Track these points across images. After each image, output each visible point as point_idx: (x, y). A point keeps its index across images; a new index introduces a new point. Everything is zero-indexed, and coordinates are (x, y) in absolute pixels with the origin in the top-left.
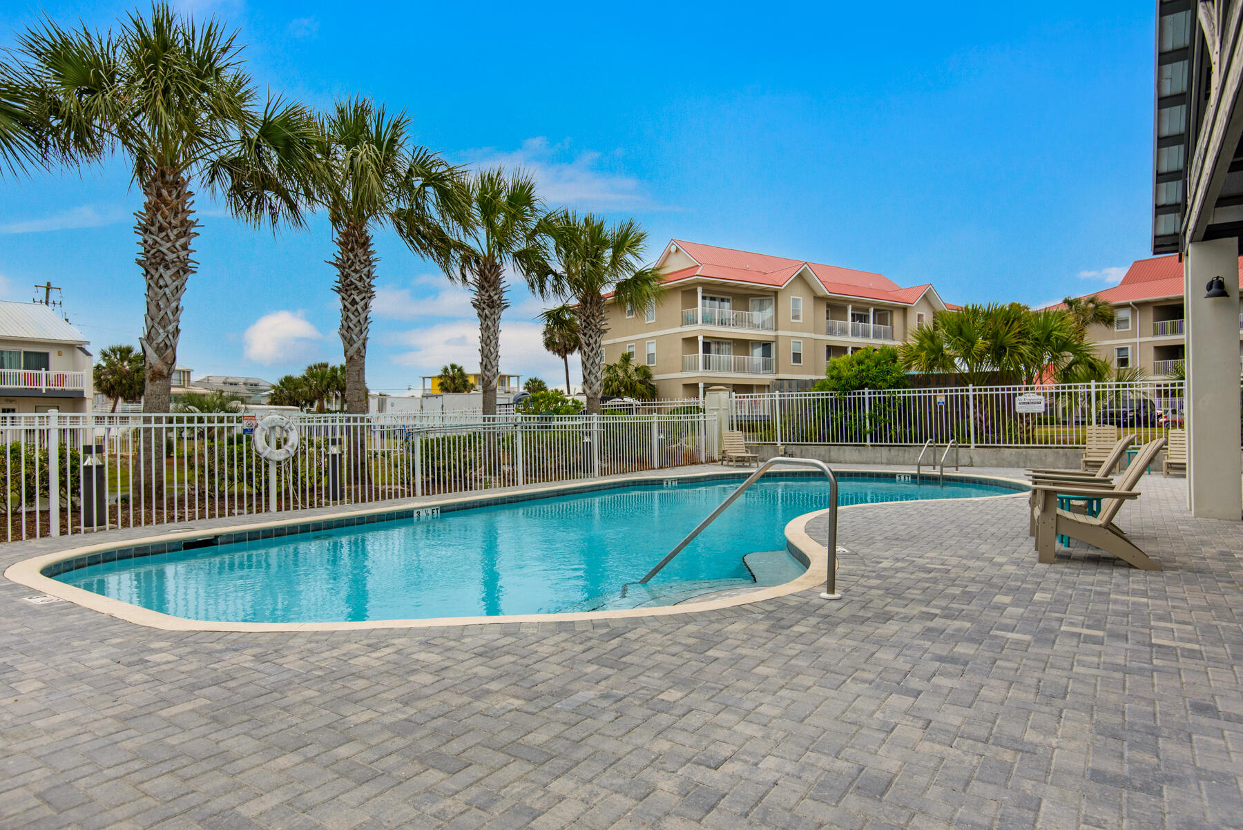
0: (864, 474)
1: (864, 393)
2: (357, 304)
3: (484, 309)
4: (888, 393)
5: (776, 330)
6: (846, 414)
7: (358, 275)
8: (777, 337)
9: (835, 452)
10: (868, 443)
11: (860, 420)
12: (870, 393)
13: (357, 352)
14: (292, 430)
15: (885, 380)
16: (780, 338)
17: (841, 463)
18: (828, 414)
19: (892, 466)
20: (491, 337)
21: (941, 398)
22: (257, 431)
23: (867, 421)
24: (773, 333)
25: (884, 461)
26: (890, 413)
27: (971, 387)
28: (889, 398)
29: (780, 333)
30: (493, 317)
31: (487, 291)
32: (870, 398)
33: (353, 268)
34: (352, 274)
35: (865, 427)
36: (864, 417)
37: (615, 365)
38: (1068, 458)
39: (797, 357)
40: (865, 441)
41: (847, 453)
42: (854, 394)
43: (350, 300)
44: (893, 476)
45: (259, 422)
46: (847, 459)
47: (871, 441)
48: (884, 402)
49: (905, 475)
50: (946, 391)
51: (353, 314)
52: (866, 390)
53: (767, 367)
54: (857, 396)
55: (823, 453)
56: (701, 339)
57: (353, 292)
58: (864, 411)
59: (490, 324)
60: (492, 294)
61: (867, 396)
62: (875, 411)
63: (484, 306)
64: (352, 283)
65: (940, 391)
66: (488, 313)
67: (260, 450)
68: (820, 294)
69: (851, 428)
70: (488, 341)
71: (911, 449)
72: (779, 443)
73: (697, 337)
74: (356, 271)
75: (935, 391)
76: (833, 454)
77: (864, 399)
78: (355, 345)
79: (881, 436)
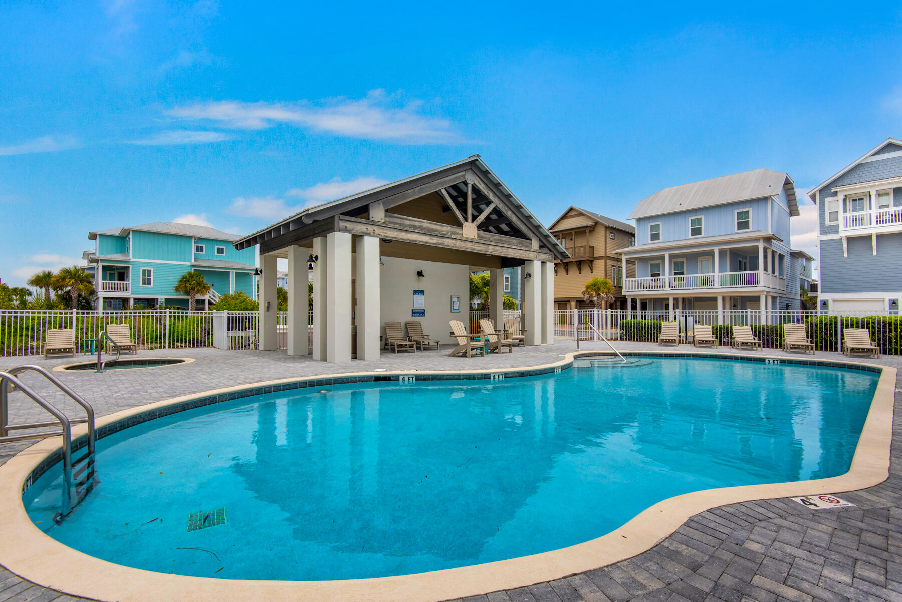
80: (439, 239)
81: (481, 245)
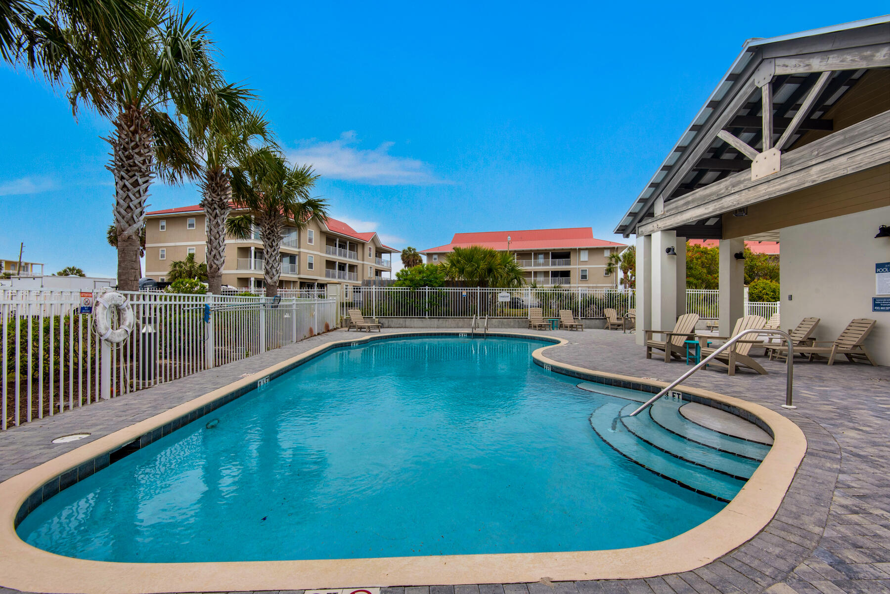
0: (442, 334)
1: (425, 289)
2: (139, 185)
3: (215, 209)
4: (438, 289)
5: (299, 248)
6: (415, 300)
7: (142, 158)
8: (300, 252)
9: (408, 322)
10: (427, 317)
11: (423, 304)
12: (428, 289)
13: (136, 232)
14: (128, 309)
15: (437, 283)
16: (301, 253)
17: (411, 328)
18: (404, 300)
19: (440, 329)
20: (220, 233)
21: (464, 293)
22: (99, 310)
23: (427, 304)
24: (297, 250)
25: (436, 326)
26: (439, 300)
27: (478, 288)
28: (439, 292)
29: (302, 250)
30: (223, 216)
31: (218, 195)
32: (428, 292)
33: (137, 150)
34: (136, 156)
35: (425, 308)
36: (425, 302)
37: (181, 262)
38: (519, 323)
39: (311, 266)
40: (425, 315)
41: (415, 322)
42: (420, 289)
43: (132, 180)
44: (457, 334)
45: (99, 299)
46: (416, 326)
47: (428, 315)
48: (436, 294)
49: (464, 334)
50: (467, 290)
51: (134, 195)
52: (427, 287)
53: (293, 270)
54: (421, 291)
55: (401, 323)
56: (253, 249)
57: (136, 173)
58: (425, 299)
59: (219, 221)
60: (223, 198)
61: (427, 291)
62: (431, 299)
63: (216, 206)
64: (135, 165)
65: (464, 290)
66: (218, 212)
67: (103, 331)
68: (324, 230)
69: (417, 308)
70: (218, 236)
71: (450, 320)
72: (374, 317)
73: (250, 248)
74: (140, 154)
75: (462, 290)
76: (407, 323)
77: (425, 292)
78: (135, 225)
79: (433, 314)
80: (716, 204)
81: (789, 178)
